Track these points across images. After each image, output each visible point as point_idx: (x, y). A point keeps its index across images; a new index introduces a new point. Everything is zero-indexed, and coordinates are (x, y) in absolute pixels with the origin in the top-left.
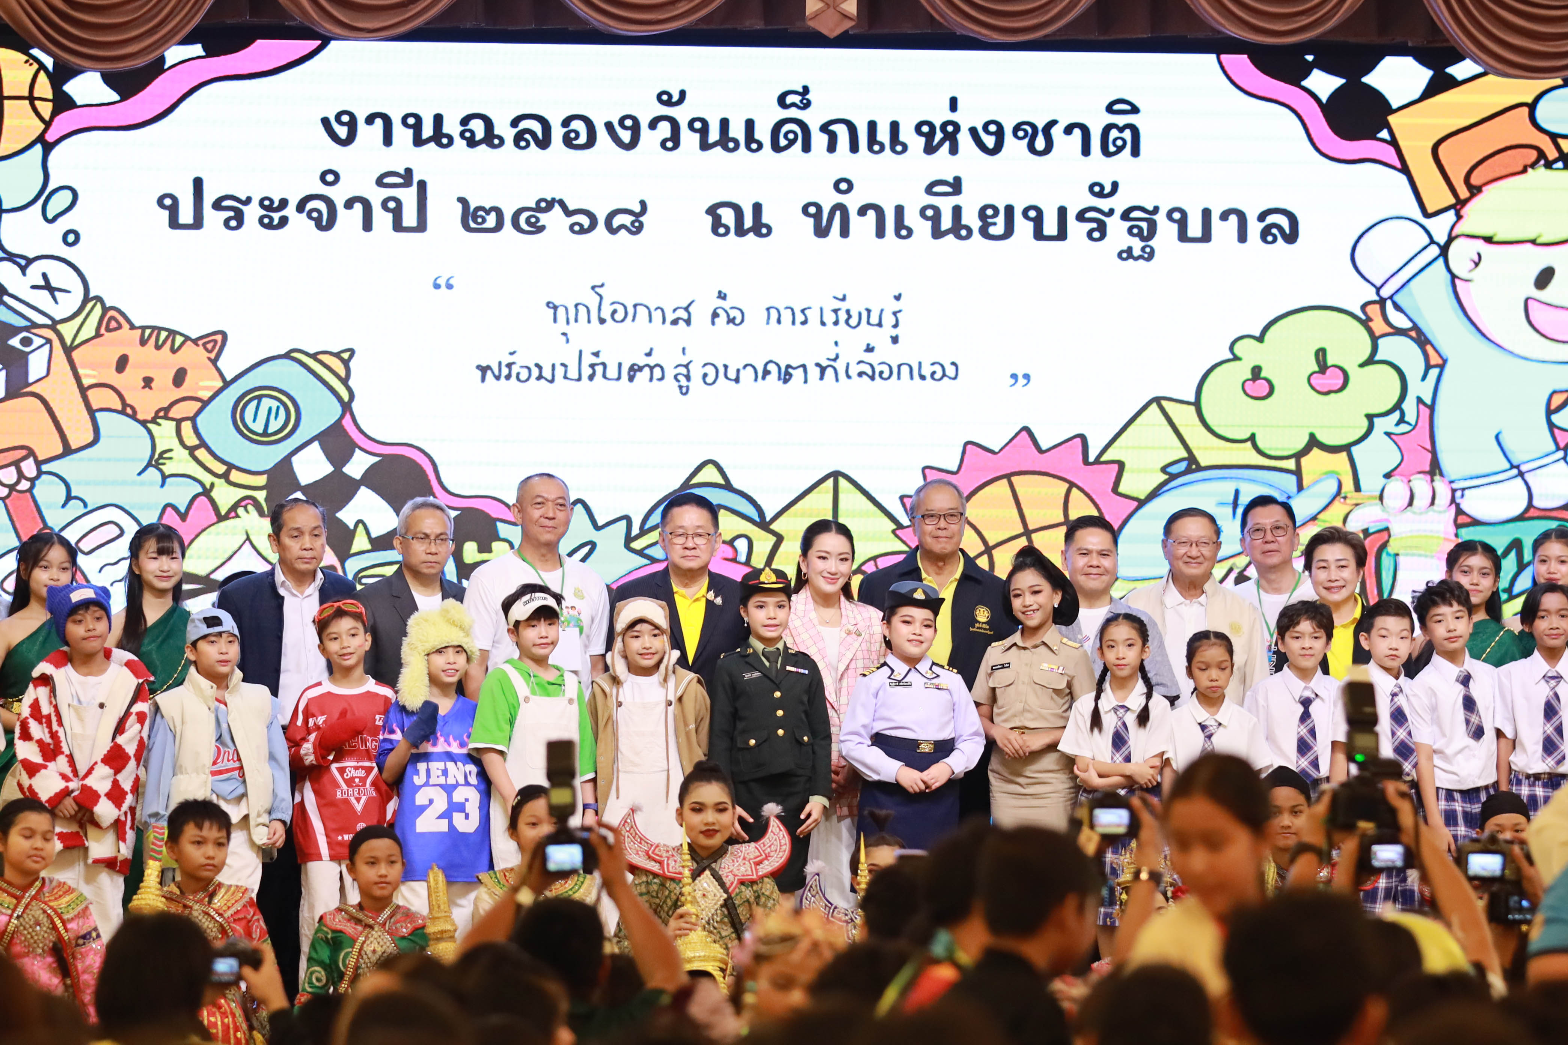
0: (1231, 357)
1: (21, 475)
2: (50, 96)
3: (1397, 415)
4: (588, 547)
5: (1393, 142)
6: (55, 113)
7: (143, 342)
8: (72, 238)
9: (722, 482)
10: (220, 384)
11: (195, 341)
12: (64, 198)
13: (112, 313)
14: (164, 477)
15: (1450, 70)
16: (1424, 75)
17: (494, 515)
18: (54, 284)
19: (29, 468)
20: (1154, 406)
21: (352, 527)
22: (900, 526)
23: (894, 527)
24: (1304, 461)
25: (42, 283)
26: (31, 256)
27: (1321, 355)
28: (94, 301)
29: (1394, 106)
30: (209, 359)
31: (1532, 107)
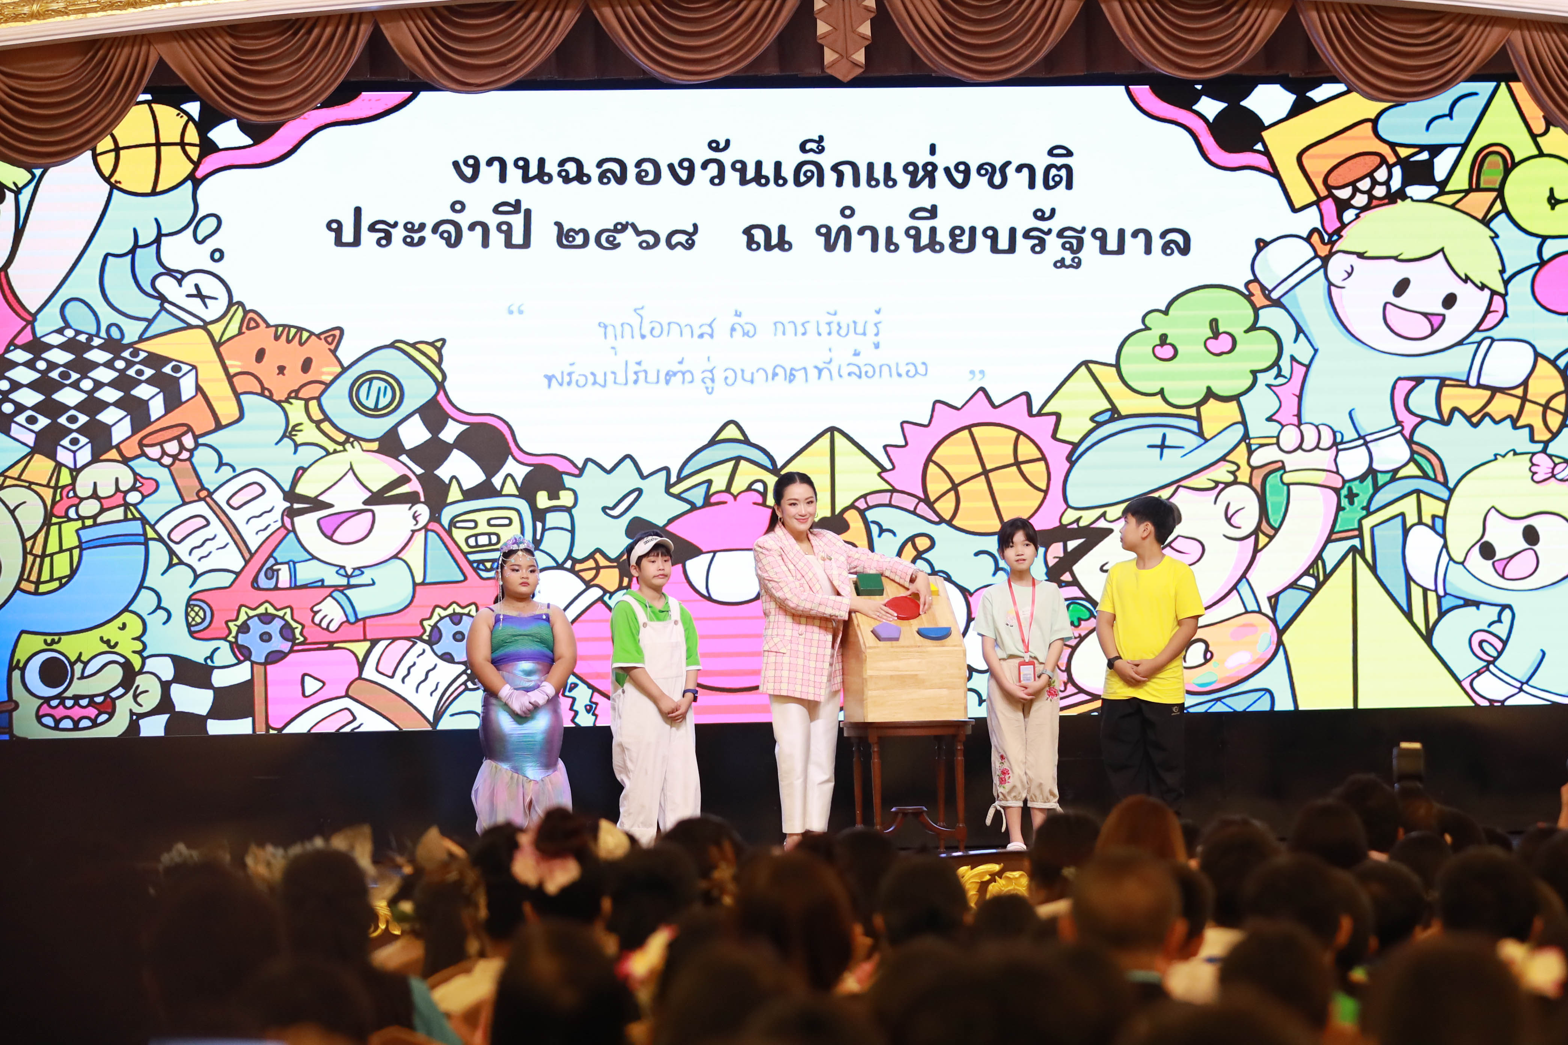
0: (1143, 327)
1: (182, 447)
2: (197, 141)
3: (1275, 370)
4: (637, 493)
5: (1267, 153)
6: (202, 156)
7: (277, 338)
8: (218, 255)
9: (741, 438)
10: (339, 370)
11: (318, 336)
12: (212, 223)
13: (251, 315)
14: (296, 446)
15: (1310, 94)
16: (1289, 98)
17: (561, 469)
18: (204, 292)
19: (188, 441)
20: (1083, 368)
21: (447, 482)
22: (884, 470)
23: (879, 470)
24: (1203, 409)
25: (195, 292)
26: (186, 271)
27: (1214, 324)
28: (237, 306)
29: (1266, 124)
30: (330, 349)
31: (1375, 122)
